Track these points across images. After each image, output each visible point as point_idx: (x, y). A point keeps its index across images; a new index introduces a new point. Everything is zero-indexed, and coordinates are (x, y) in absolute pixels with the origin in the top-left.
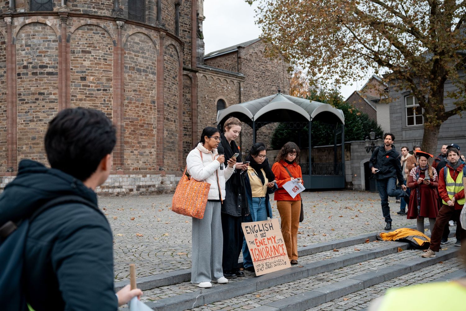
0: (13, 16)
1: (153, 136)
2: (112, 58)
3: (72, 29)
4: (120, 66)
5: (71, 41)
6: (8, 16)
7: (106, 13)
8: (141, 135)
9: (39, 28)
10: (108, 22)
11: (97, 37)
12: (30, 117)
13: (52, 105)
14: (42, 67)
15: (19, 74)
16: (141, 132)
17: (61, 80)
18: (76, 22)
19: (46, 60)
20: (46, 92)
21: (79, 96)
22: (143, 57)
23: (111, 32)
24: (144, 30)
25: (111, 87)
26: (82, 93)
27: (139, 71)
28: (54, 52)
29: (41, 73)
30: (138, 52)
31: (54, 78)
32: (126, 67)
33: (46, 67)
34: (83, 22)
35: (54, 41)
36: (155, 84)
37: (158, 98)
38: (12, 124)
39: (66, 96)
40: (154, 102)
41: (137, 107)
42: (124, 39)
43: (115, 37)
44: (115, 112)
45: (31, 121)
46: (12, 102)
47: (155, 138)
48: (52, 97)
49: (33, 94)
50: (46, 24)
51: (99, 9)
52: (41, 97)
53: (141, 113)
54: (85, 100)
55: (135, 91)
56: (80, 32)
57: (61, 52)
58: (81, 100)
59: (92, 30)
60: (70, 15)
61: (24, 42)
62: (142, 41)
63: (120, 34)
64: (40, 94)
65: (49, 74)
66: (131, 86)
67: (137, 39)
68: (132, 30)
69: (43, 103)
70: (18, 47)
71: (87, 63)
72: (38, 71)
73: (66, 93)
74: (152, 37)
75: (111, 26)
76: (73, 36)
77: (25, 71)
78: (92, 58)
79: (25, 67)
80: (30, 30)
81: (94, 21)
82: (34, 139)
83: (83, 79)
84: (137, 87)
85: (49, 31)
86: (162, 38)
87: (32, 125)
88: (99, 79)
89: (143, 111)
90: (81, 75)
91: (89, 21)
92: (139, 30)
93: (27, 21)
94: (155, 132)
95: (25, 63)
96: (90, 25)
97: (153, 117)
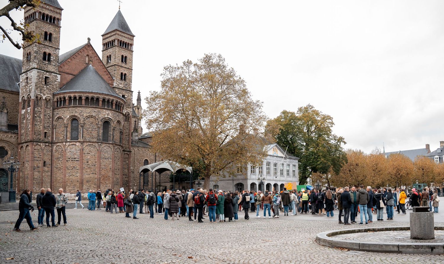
0: (66, 142)
1: (110, 180)
2: (97, 155)
3: (84, 147)
4: (100, 158)
5: (84, 150)
6: (64, 142)
7: (95, 140)
8: (106, 180)
9: (74, 146)
10: (96, 143)
11: (92, 148)
12: (70, 174)
13: (77, 171)
14: (74, 158)
15: (67, 161)
16: (106, 179)
17: (80, 162)
18: (85, 144)
19: (76, 156)
20: (75, 166)
21: (86, 168)
22: (107, 154)
23: (97, 146)
24: (108, 145)
25: (96, 165)
26: (87, 167)
27: (106, 158)
28: (78, 154)
29: (74, 160)
30: (106, 152)
31: (78, 162)
32: (101, 158)
33: (76, 158)
34: (88, 144)
35: (78, 150)
36: (111, 163)
37: (112, 167)
38: (65, 176)
39: (82, 168)
40: (111, 169)
41: (105, 171)
42: (101, 149)
43: (98, 148)
44: (98, 173)
45: (71, 176)
46: (65, 170)
47: (111, 181)
48: (78, 168)
49: (71, 167)
50: (76, 145)
51: (93, 139)
52: (74, 168)
53: (106, 173)
54: (88, 169)
55: (104, 165)
56: (87, 147)
57: (80, 154)
58: (87, 169)
59: (90, 146)
60: (84, 142)
61: (69, 150)
62: (107, 149)
63: (100, 147)
64: (74, 167)
65: (77, 161)
66: (103, 164)
67: (105, 148)
68: (103, 145)
69: (75, 170)
70: (67, 152)
71: (89, 157)
72: (73, 160)
73: (82, 167)
74: (110, 147)
75: (97, 145)
76: (84, 148)
77: (69, 160)
78: (90, 155)
79: (69, 158)
80: (71, 146)
81: (91, 143)
82: (71, 181)
83: (87, 162)
84: (105, 164)
85: (77, 147)
86: (114, 147)
87: (71, 177)
88: (92, 162)
89: (107, 172)
90: (87, 161)
91: (90, 144)
92: (106, 145)
93: (70, 144)
94: (111, 179)
95: (69, 157)
96: (90, 145)
97: (110, 174)
